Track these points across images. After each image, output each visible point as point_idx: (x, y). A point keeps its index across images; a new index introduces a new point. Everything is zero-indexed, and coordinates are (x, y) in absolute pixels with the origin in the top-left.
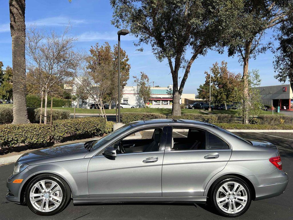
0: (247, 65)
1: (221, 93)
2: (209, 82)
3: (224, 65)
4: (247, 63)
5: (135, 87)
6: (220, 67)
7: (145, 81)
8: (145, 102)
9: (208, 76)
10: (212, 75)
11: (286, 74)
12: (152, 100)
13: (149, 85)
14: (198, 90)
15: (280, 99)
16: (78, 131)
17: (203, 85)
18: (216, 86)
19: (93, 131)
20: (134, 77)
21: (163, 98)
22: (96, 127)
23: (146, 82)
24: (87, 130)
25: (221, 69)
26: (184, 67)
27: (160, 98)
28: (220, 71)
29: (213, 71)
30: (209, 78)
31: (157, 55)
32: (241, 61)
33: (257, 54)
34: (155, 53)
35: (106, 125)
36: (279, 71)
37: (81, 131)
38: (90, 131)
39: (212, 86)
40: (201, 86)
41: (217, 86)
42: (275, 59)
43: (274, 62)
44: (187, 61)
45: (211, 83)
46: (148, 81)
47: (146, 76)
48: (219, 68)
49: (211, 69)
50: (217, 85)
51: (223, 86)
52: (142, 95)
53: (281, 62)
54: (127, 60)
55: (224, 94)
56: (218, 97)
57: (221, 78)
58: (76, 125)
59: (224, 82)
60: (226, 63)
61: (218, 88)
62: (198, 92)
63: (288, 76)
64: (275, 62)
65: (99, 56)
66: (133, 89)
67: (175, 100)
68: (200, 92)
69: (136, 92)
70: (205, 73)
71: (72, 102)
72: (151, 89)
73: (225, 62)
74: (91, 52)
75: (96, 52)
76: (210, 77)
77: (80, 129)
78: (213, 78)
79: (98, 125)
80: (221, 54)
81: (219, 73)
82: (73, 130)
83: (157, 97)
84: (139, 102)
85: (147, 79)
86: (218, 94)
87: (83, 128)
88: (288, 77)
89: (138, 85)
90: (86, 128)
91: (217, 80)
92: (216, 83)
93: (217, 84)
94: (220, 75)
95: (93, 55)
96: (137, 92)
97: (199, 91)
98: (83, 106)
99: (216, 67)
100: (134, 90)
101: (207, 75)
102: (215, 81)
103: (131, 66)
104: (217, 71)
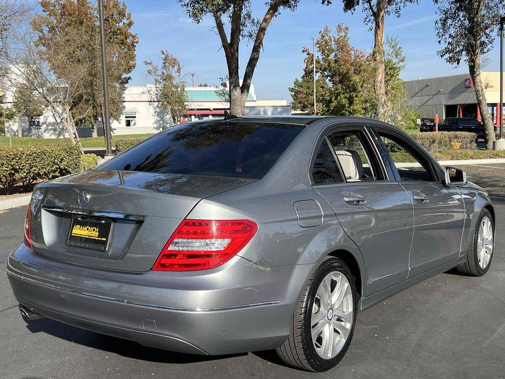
0: (381, 29)
1: (338, 94)
2: (312, 71)
3: (343, 34)
4: (380, 24)
5: (151, 86)
6: (334, 37)
7: (173, 72)
8: (174, 119)
9: (310, 59)
10: (318, 55)
11: (461, 48)
12: (190, 115)
13: (183, 80)
14: (292, 90)
15: (459, 103)
16: (18, 172)
17: (300, 80)
18: (327, 81)
19: (52, 174)
20: (147, 63)
21: (214, 109)
22: (58, 165)
23: (175, 74)
24: (37, 170)
25: (337, 42)
26: (251, 36)
27: (209, 109)
28: (334, 47)
29: (319, 47)
30: (312, 63)
31: (189, 8)
32: (370, 21)
33: (402, 5)
34: (185, 5)
35: (81, 162)
36: (448, 41)
37: (25, 172)
38: (44, 172)
39: (318, 81)
40: (297, 80)
41: (330, 81)
42: (440, 16)
43: (437, 22)
44: (256, 21)
45: (316, 72)
46: (179, 71)
47: (175, 60)
48: (333, 39)
49: (316, 42)
50: (329, 78)
51: (342, 79)
52: (168, 102)
53: (449, 21)
54: (130, 24)
55: (342, 96)
56: (332, 102)
57: (336, 61)
58: (13, 159)
59: (343, 69)
60: (347, 29)
61: (330, 85)
62: (292, 95)
63: (465, 50)
64: (439, 22)
65: (63, 14)
66: (145, 89)
67: (233, 108)
68: (295, 95)
69: (153, 97)
70: (304, 51)
71: (6, 124)
72: (186, 89)
73: (344, 27)
74: (43, 6)
75: (55, 6)
76: (313, 60)
77: (22, 169)
78: (319, 63)
79: (62, 160)
80: (328, 5)
81: (332, 51)
82: (6, 170)
83: (201, 108)
84: (162, 119)
85: (176, 68)
86: (331, 98)
87: (27, 167)
88: (464, 53)
89: (157, 81)
90: (36, 166)
91: (329, 66)
92: (326, 74)
93: (329, 76)
94: (336, 55)
95: (48, 13)
96: (157, 97)
97: (293, 93)
98: (34, 131)
99: (327, 38)
100: (149, 91)
101: (307, 56)
102: (325, 70)
103: (139, 38)
104: (327, 47)
